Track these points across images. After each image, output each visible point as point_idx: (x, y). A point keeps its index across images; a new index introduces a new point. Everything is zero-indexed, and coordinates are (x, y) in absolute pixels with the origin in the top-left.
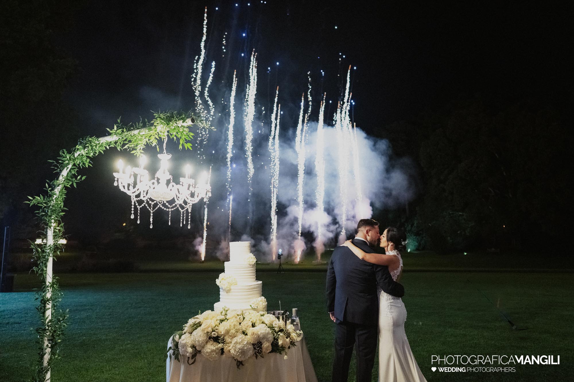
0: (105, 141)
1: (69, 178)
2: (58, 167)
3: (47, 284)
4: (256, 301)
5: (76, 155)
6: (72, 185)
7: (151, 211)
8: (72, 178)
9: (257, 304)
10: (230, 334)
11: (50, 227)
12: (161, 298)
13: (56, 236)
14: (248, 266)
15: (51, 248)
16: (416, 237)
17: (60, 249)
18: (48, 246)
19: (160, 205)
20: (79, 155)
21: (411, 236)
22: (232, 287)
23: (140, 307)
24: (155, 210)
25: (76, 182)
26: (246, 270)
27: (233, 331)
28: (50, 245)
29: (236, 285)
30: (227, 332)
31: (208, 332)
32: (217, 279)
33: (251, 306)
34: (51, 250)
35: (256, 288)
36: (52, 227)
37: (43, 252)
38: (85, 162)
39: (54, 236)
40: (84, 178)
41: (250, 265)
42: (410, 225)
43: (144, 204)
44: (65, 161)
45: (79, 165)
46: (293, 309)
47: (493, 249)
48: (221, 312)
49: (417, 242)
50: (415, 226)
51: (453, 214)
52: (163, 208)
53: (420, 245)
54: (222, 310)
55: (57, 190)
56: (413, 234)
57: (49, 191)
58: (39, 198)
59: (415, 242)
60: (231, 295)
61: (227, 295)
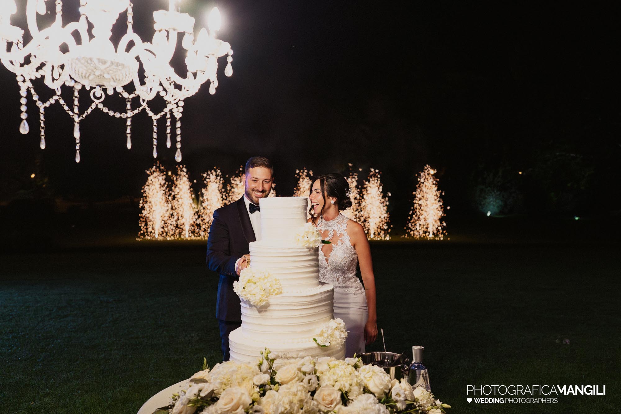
4: (326, 329)
7: (77, 119)
9: (329, 337)
12: (102, 299)
14: (306, 252)
16: (500, 194)
19: (97, 104)
21: (493, 191)
22: (272, 301)
23: (65, 316)
24: (84, 116)
26: (301, 261)
29: (281, 295)
32: (236, 282)
33: (315, 340)
35: (325, 300)
41: (309, 249)
42: (492, 175)
43: (56, 97)
46: (414, 347)
48: (258, 363)
49: (502, 201)
50: (499, 176)
52: (106, 110)
53: (506, 205)
56: (496, 188)
59: (498, 201)
60: (271, 317)
61: (260, 317)
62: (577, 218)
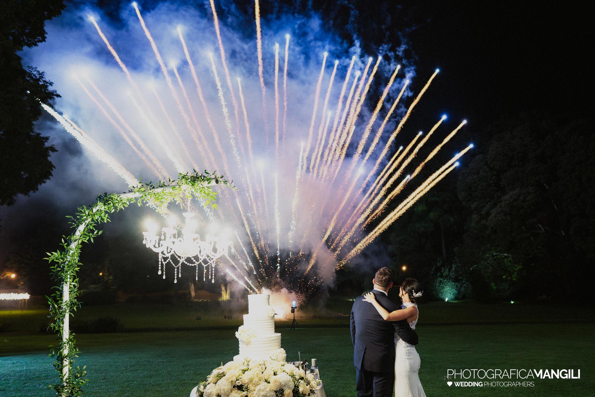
0: (126, 198)
1: (85, 233)
2: (75, 223)
3: (64, 340)
4: (277, 351)
5: (95, 210)
6: (89, 240)
7: (175, 267)
8: (89, 233)
9: (277, 356)
10: (253, 382)
11: (66, 282)
13: (72, 291)
14: (267, 318)
15: (67, 303)
16: (454, 284)
17: (77, 305)
18: (64, 302)
20: (98, 210)
21: (449, 282)
22: (252, 340)
25: (93, 238)
26: (265, 322)
27: (256, 379)
28: (67, 301)
29: (256, 337)
30: (251, 381)
31: (232, 381)
32: (237, 332)
33: (271, 357)
34: (67, 306)
35: (274, 340)
36: (68, 283)
37: (60, 308)
38: (103, 218)
39: (70, 292)
40: (100, 233)
41: (269, 317)
42: (447, 270)
44: (83, 217)
45: (97, 220)
46: (312, 359)
47: (544, 296)
49: (456, 290)
50: (453, 271)
51: (497, 255)
53: (459, 292)
54: (244, 361)
55: (73, 245)
56: (451, 279)
57: (65, 247)
58: (56, 254)
59: (453, 290)
60: (251, 347)
61: (247, 347)
62: (512, 302)
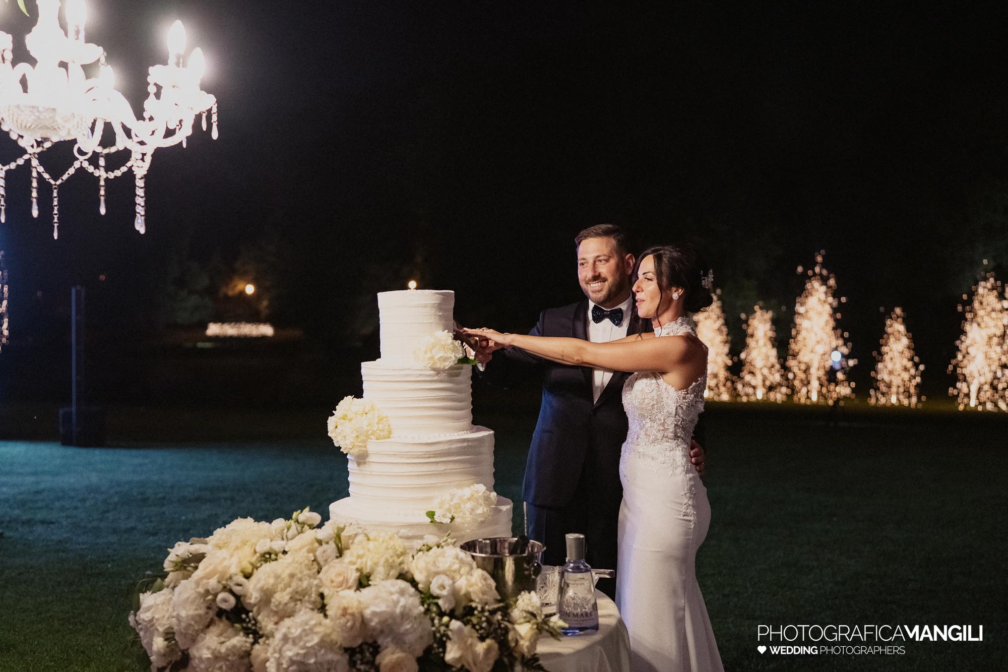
4: (450, 497)
9: (453, 510)
10: (273, 607)
14: (430, 375)
19: (82, 161)
22: (371, 448)
24: (65, 178)
26: (423, 390)
27: (282, 597)
29: (388, 440)
30: (267, 597)
31: (207, 592)
32: (331, 418)
33: (432, 514)
35: (458, 454)
60: (369, 473)
61: (358, 472)
